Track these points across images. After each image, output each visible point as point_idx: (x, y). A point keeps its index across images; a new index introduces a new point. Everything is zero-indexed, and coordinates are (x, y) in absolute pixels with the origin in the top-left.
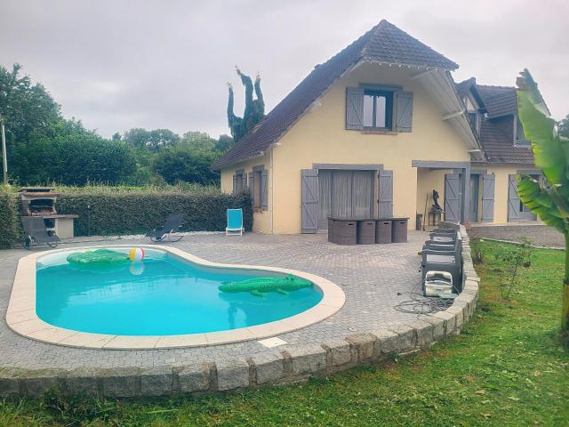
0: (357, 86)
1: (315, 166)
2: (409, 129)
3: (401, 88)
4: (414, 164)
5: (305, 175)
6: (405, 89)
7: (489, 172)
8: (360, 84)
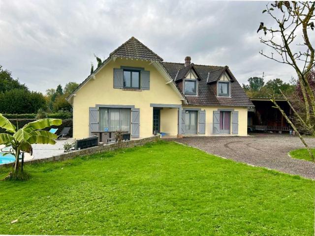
0: (120, 67)
1: (97, 105)
2: (148, 88)
3: (143, 69)
4: (151, 105)
5: (91, 110)
6: (145, 70)
7: (203, 109)
8: (121, 66)
